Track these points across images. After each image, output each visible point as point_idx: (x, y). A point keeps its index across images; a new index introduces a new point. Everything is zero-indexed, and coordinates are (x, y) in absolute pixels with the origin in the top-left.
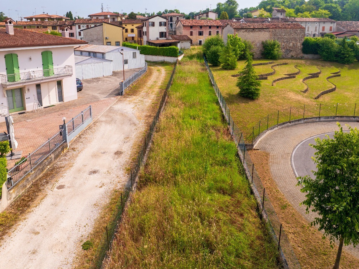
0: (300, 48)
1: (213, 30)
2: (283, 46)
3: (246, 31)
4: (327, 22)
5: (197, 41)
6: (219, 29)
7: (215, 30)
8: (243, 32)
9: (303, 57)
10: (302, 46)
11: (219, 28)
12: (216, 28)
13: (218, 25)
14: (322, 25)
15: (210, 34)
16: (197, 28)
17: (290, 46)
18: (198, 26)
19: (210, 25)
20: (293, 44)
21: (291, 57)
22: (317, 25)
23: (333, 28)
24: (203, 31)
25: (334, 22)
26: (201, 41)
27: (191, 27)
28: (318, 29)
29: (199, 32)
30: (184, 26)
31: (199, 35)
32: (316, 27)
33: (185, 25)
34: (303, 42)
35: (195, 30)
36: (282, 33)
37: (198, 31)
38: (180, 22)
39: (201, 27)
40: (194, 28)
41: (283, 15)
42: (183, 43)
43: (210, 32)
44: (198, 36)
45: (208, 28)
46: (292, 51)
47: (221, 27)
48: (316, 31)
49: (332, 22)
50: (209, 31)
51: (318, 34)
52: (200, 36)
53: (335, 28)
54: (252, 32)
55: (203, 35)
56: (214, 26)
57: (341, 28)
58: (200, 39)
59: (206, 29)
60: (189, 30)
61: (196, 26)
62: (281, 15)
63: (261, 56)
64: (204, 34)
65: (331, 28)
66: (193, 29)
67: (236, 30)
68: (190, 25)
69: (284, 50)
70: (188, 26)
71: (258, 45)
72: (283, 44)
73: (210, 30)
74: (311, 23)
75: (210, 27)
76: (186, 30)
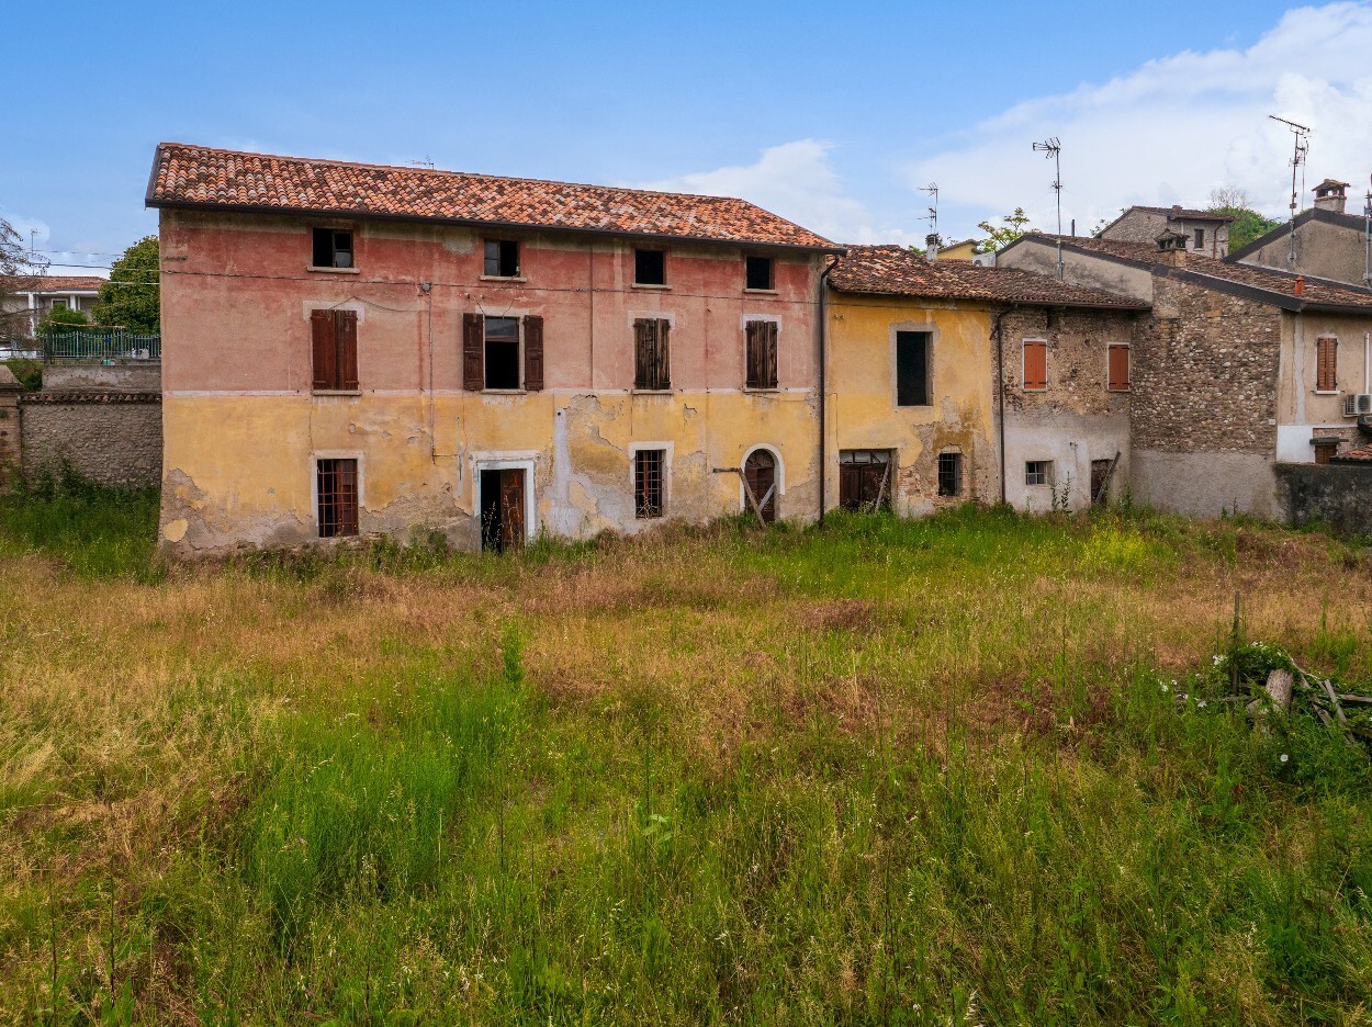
1: (696, 304)
5: (444, 473)
6: (778, 302)
7: (720, 306)
11: (784, 287)
12: (740, 283)
13: (762, 237)
15: (651, 373)
16: (440, 272)
18: (448, 225)
19: (639, 225)
24: (535, 325)
26: (521, 473)
27: (333, 240)
29: (471, 324)
31: (470, 382)
35: (397, 289)
37: (455, 306)
39: (506, 248)
40: (377, 253)
43: (651, 336)
44: (450, 395)
45: (620, 268)
47: (800, 280)
50: (640, 325)
52: (497, 404)
55: (536, 383)
56: (704, 251)
58: (493, 439)
59: (581, 280)
60: (284, 282)
61: (409, 222)
64: (552, 371)
66: (369, 268)
68: (298, 201)
70: (270, 212)
73: (651, 306)
75: (651, 261)
76: (218, 291)
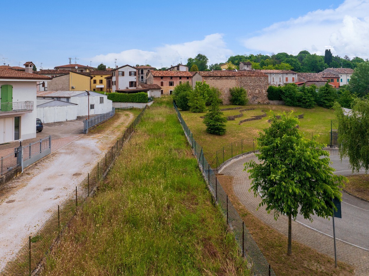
0: (265, 94)
1: (183, 80)
2: (250, 92)
3: (214, 79)
4: (288, 73)
5: (168, 91)
8: (211, 80)
9: (269, 103)
10: (267, 93)
11: (189, 79)
12: (186, 79)
13: (188, 76)
14: (285, 76)
16: (168, 79)
17: (256, 93)
18: (168, 76)
19: (180, 75)
20: (259, 91)
21: (258, 103)
22: (281, 76)
23: (295, 78)
24: (173, 82)
25: (296, 74)
26: (172, 91)
27: (162, 77)
28: (282, 79)
29: (169, 82)
30: (154, 77)
31: (169, 86)
32: (280, 78)
33: (155, 75)
34: (267, 89)
35: (166, 80)
36: (247, 80)
37: (169, 81)
38: (151, 72)
39: (172, 77)
41: (249, 67)
42: (153, 92)
44: (168, 86)
45: (178, 78)
46: (258, 97)
47: (191, 78)
48: (280, 81)
49: (293, 74)
51: (282, 84)
52: (171, 86)
53: (296, 78)
54: (219, 79)
56: (184, 77)
57: (302, 78)
58: (171, 89)
59: (176, 79)
60: (160, 80)
61: (166, 76)
62: (248, 67)
63: (230, 103)
64: (174, 85)
65: (293, 78)
66: (164, 79)
67: (204, 78)
68: (160, 75)
69: (250, 97)
70: (159, 76)
71: (226, 92)
72: (249, 91)
73: (180, 81)
74: (275, 74)
75: (180, 78)
76: (156, 81)
